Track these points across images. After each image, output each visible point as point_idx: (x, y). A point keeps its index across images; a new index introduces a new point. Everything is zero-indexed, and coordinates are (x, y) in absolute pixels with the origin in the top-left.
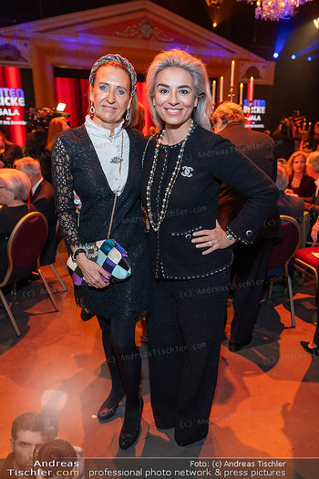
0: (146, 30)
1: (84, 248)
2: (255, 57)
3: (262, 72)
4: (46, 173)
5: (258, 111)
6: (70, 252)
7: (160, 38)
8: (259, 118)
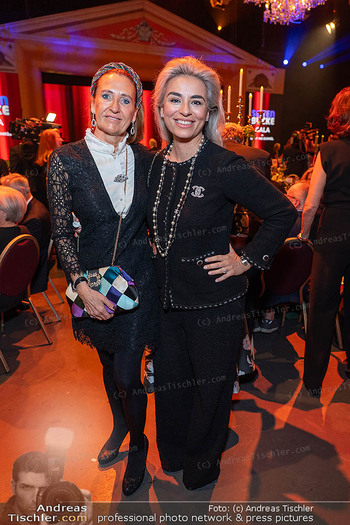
0: (145, 33)
1: (85, 276)
2: (263, 63)
3: (271, 79)
4: (35, 190)
5: (267, 123)
6: (70, 281)
7: (159, 42)
8: (268, 130)
